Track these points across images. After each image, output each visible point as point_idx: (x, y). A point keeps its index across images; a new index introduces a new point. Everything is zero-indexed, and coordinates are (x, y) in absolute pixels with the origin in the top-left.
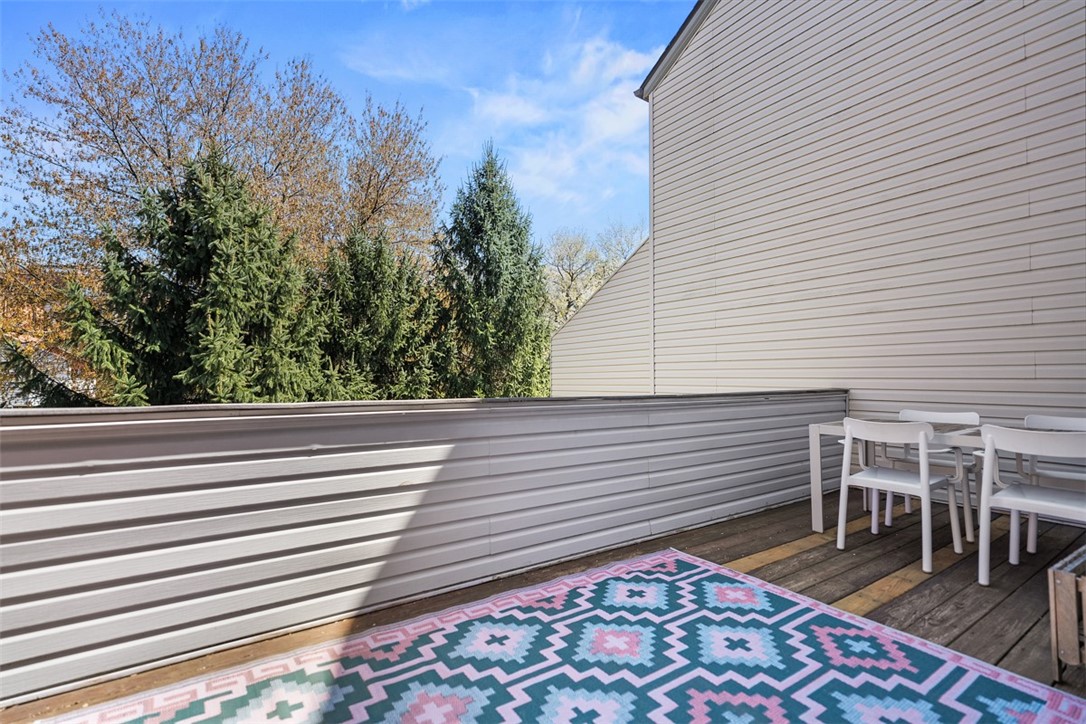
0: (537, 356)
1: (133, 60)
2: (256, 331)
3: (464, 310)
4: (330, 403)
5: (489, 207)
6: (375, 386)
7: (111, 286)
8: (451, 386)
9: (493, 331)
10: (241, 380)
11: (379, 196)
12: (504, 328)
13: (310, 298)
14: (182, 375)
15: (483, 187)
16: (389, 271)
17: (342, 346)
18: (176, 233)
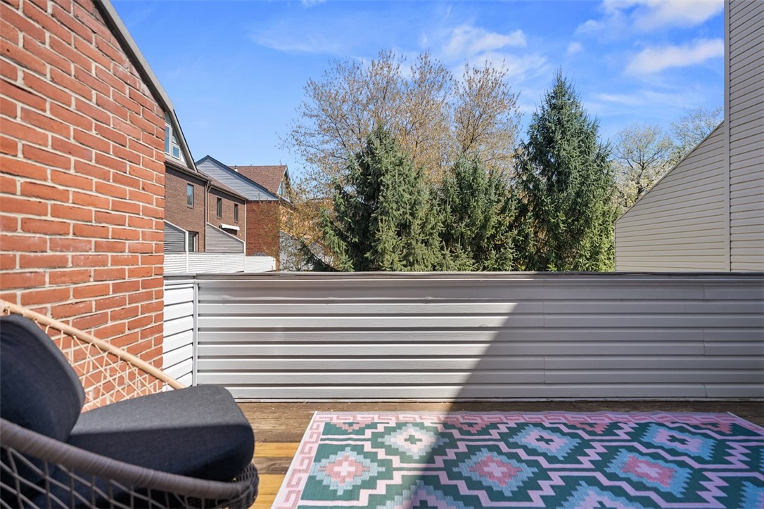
0: (604, 237)
1: (343, 84)
2: (403, 228)
3: (538, 204)
4: (445, 272)
5: (559, 121)
6: (474, 261)
7: (337, 209)
8: (529, 262)
9: (564, 218)
10: (396, 257)
11: (475, 130)
12: (573, 215)
13: (432, 205)
14: (368, 255)
15: (553, 107)
16: (482, 182)
17: (452, 235)
18: (364, 175)
